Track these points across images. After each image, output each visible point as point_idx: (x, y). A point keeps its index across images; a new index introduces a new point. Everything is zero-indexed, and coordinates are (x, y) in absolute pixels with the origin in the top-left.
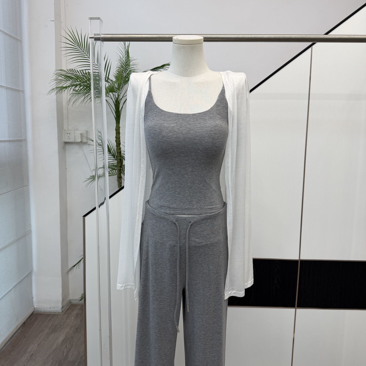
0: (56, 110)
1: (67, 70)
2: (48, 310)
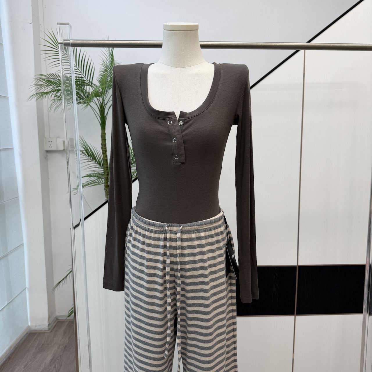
1: (48, 74)
2: (34, 328)
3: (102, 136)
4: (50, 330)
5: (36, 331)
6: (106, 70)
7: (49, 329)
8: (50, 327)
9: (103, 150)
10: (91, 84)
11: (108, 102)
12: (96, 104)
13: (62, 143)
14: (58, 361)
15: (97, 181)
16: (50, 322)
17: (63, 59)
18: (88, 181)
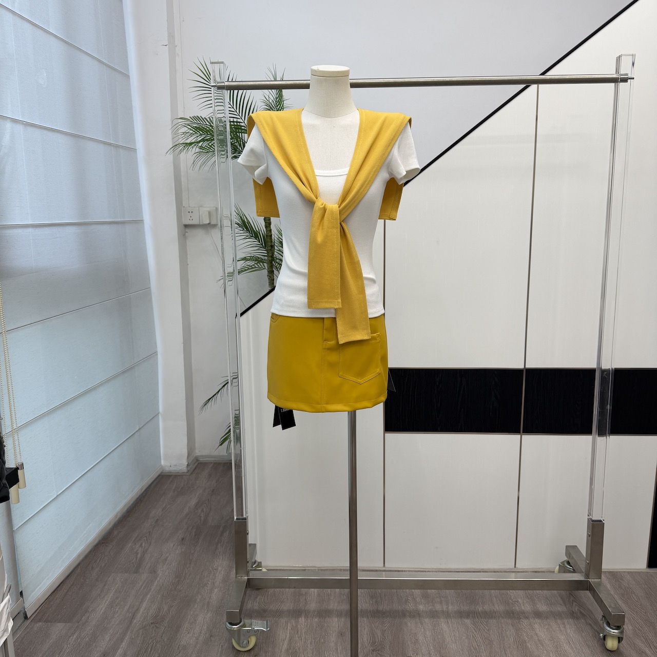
0: (173, 177)
1: (190, 117)
2: (167, 469)
4: (191, 472)
5: (171, 472)
7: (188, 471)
8: (189, 469)
9: (265, 224)
13: (207, 213)
14: (205, 505)
15: (257, 266)
16: (190, 462)
17: (215, 98)
18: (243, 266)
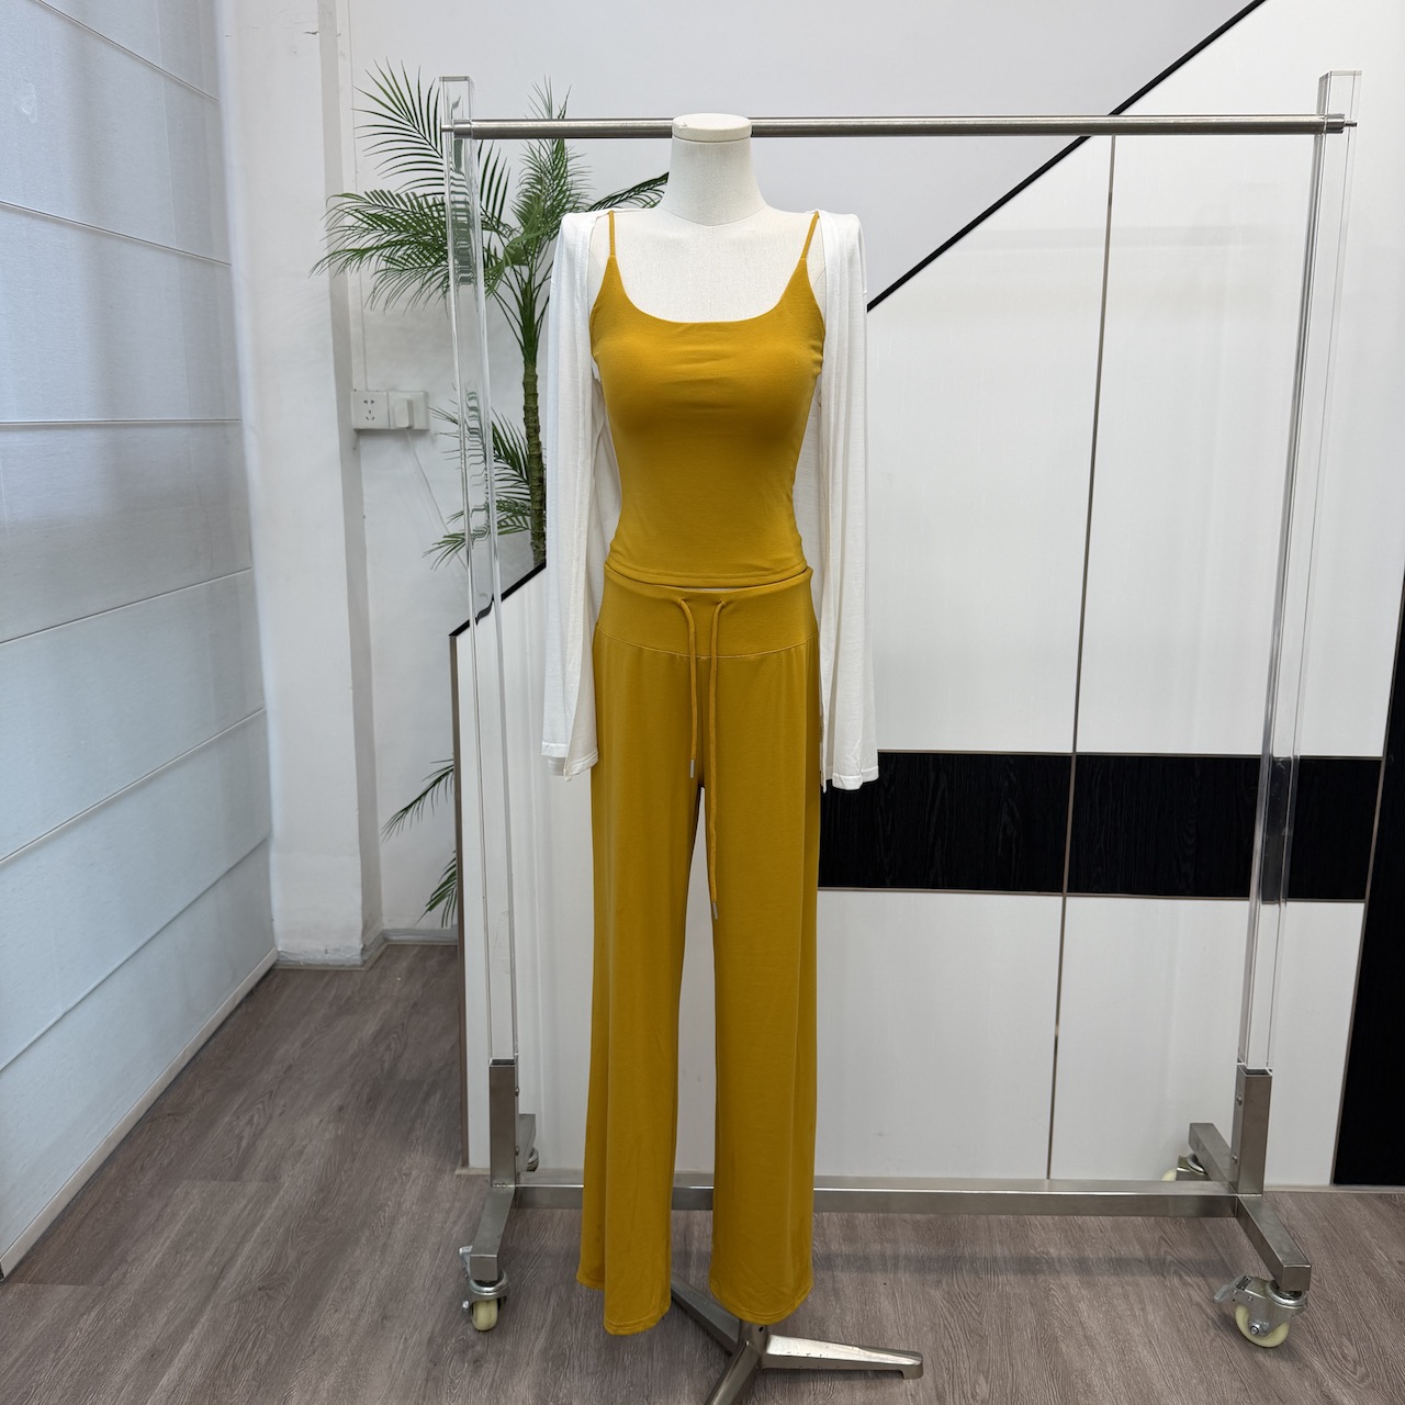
0: (329, 325)
1: (366, 193)
2: (319, 958)
3: (524, 384)
4: (370, 964)
5: (328, 965)
6: (540, 181)
7: (365, 962)
8: (366, 958)
9: (527, 428)
10: (493, 224)
11: (544, 280)
12: (512, 288)
13: (406, 404)
14: (395, 1036)
15: (510, 523)
16: (368, 944)
